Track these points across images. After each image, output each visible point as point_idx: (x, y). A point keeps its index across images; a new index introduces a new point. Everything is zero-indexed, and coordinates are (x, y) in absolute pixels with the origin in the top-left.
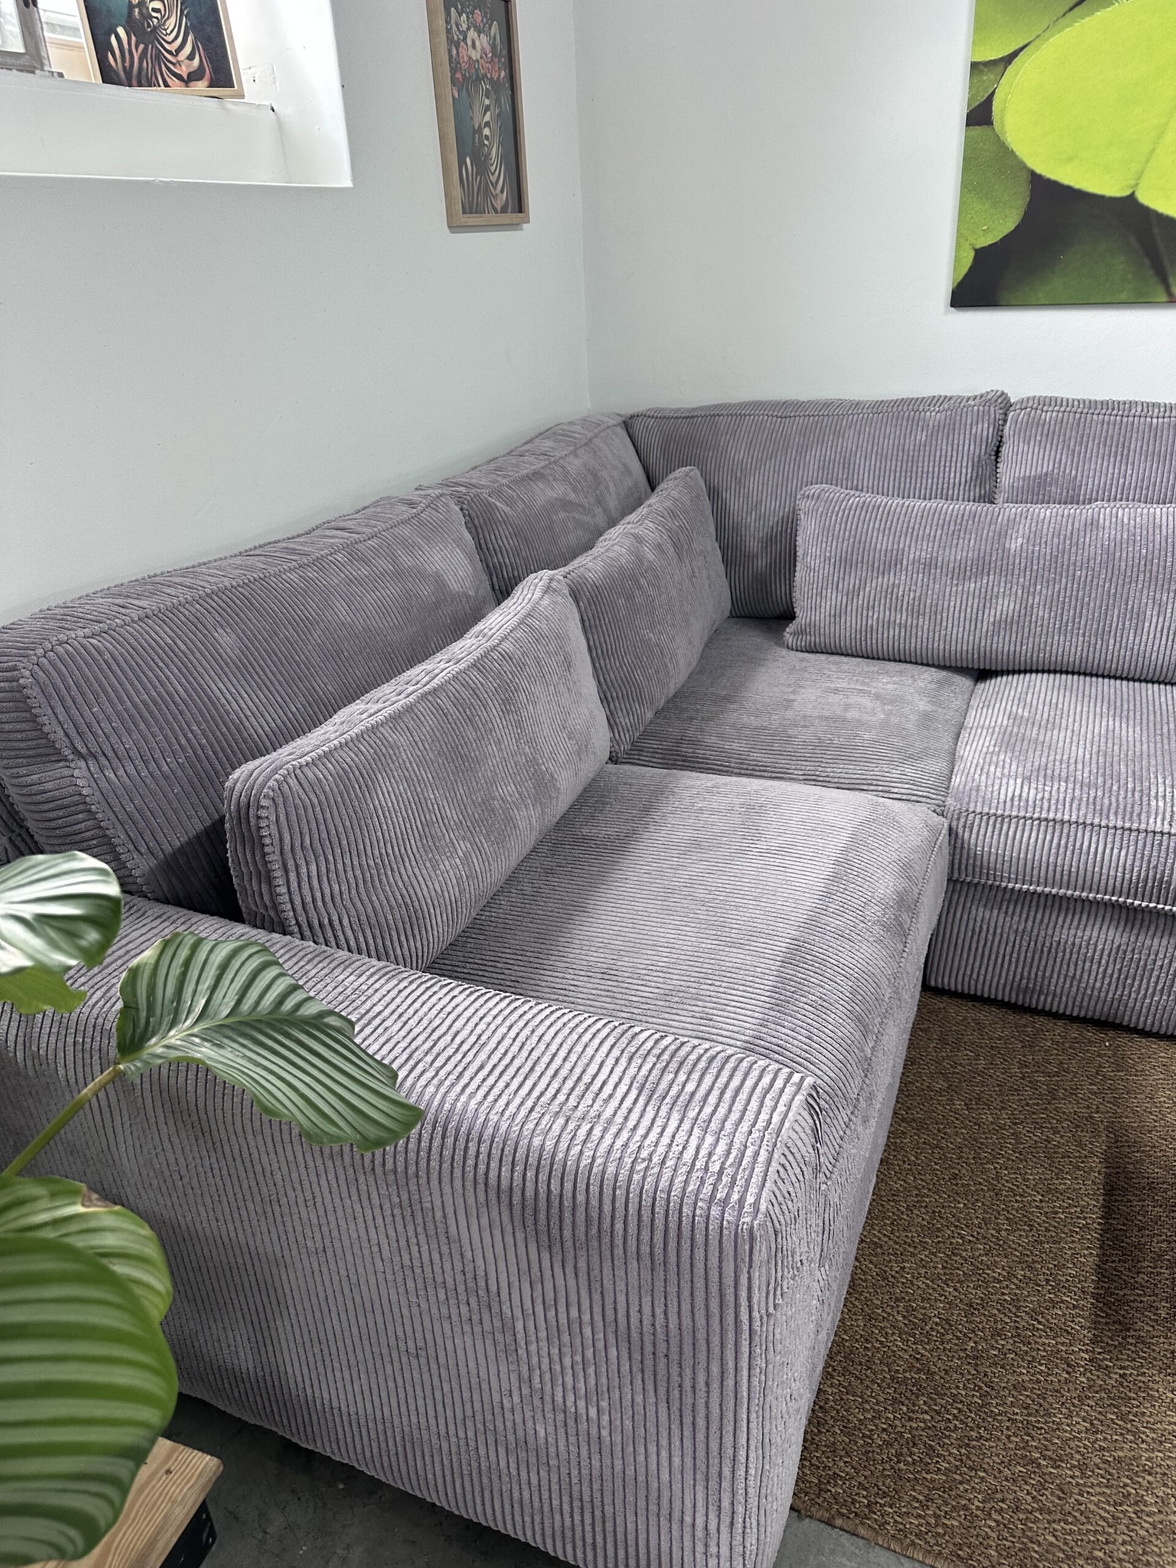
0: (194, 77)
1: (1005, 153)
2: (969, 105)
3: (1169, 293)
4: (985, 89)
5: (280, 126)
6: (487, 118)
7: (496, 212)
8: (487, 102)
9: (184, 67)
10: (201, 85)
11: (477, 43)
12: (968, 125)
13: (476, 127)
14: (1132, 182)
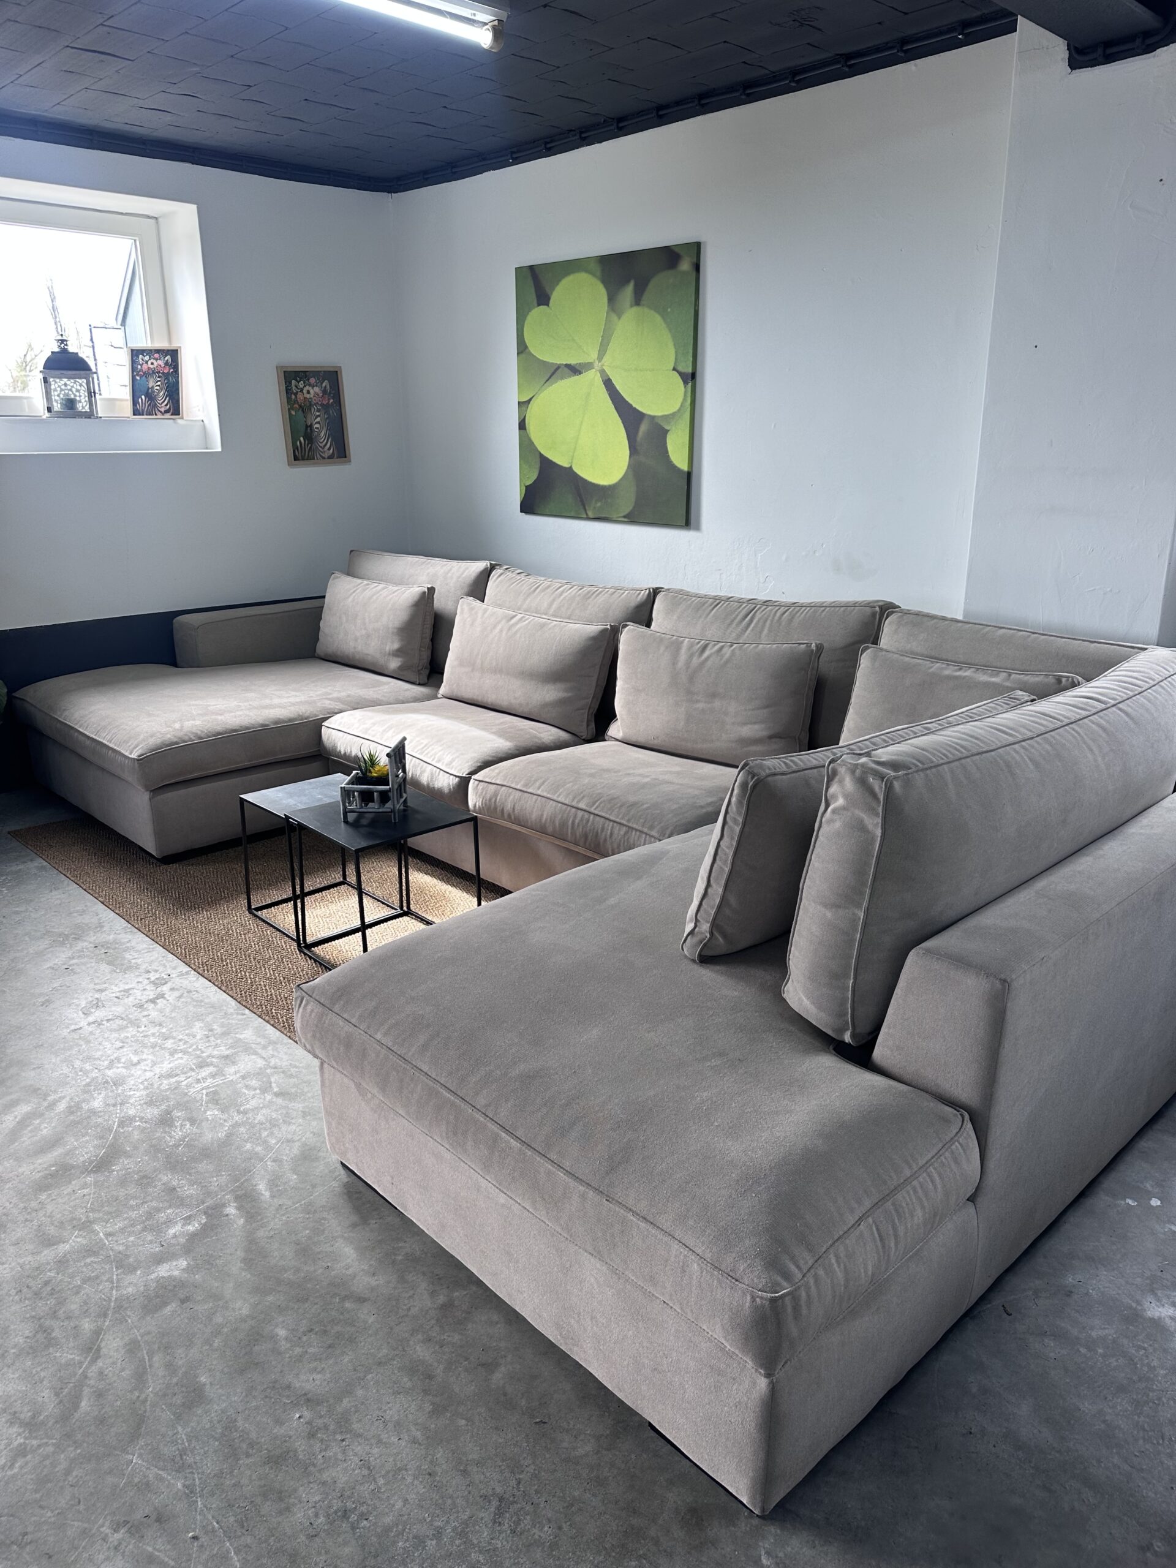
0: (167, 412)
1: (531, 444)
2: (519, 421)
3: (587, 514)
4: (522, 414)
5: (204, 427)
6: (318, 419)
7: (324, 458)
8: (318, 414)
9: (164, 409)
10: (168, 416)
11: (312, 391)
12: (519, 429)
13: (309, 424)
14: (570, 461)
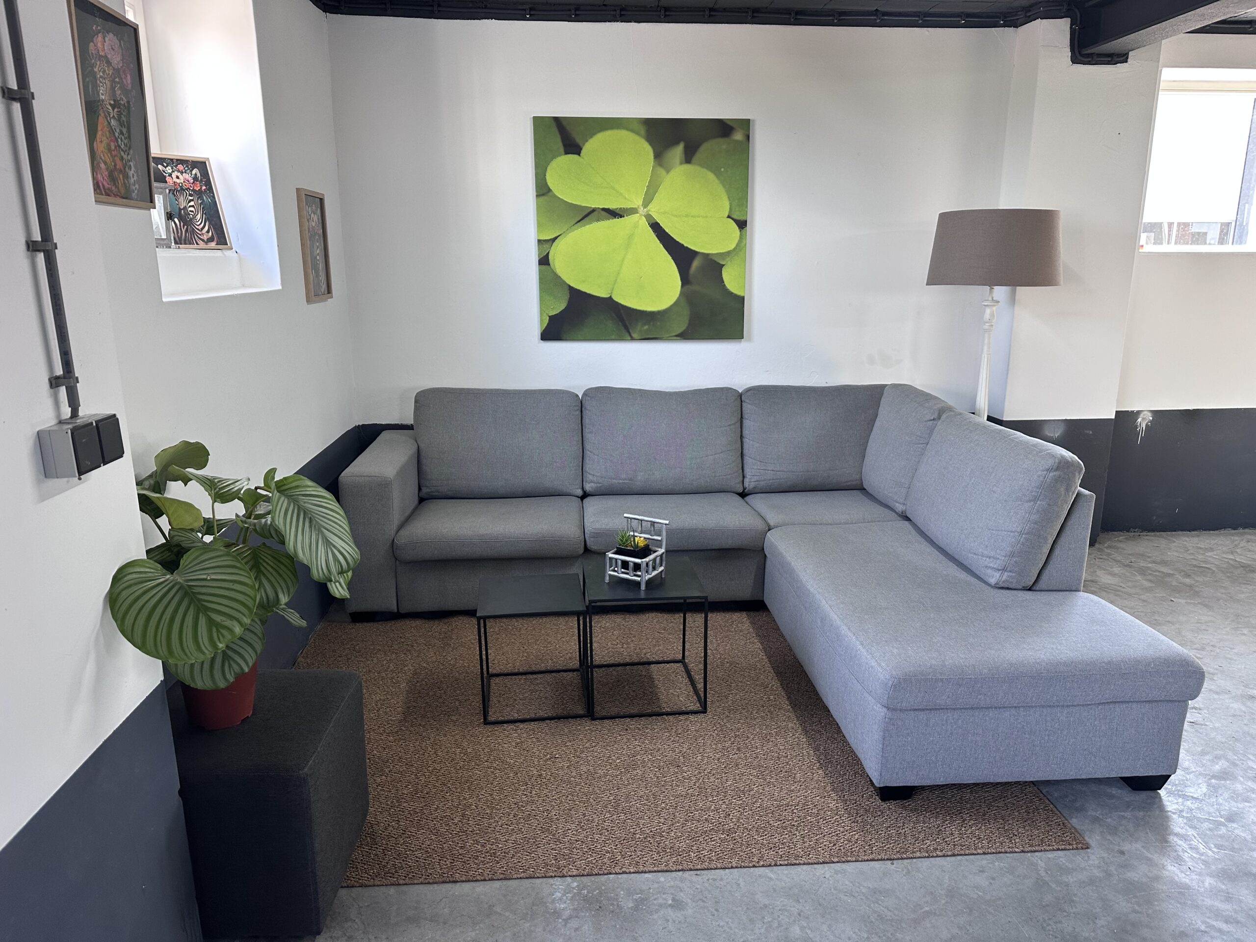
0: (211, 240)
1: (557, 277)
2: (539, 256)
3: (631, 336)
4: (545, 251)
5: (240, 259)
7: (323, 294)
8: (318, 244)
9: (205, 236)
11: (314, 219)
12: (539, 264)
13: (315, 256)
14: (610, 292)
